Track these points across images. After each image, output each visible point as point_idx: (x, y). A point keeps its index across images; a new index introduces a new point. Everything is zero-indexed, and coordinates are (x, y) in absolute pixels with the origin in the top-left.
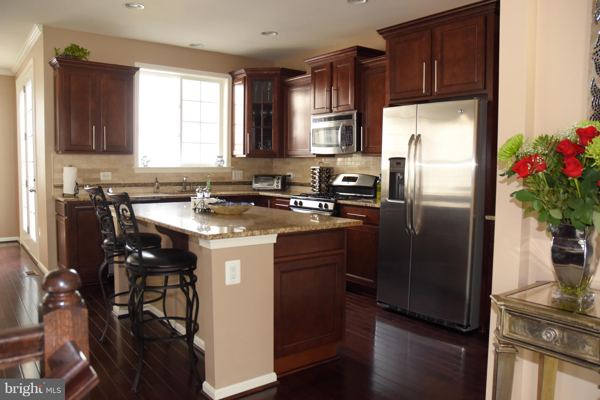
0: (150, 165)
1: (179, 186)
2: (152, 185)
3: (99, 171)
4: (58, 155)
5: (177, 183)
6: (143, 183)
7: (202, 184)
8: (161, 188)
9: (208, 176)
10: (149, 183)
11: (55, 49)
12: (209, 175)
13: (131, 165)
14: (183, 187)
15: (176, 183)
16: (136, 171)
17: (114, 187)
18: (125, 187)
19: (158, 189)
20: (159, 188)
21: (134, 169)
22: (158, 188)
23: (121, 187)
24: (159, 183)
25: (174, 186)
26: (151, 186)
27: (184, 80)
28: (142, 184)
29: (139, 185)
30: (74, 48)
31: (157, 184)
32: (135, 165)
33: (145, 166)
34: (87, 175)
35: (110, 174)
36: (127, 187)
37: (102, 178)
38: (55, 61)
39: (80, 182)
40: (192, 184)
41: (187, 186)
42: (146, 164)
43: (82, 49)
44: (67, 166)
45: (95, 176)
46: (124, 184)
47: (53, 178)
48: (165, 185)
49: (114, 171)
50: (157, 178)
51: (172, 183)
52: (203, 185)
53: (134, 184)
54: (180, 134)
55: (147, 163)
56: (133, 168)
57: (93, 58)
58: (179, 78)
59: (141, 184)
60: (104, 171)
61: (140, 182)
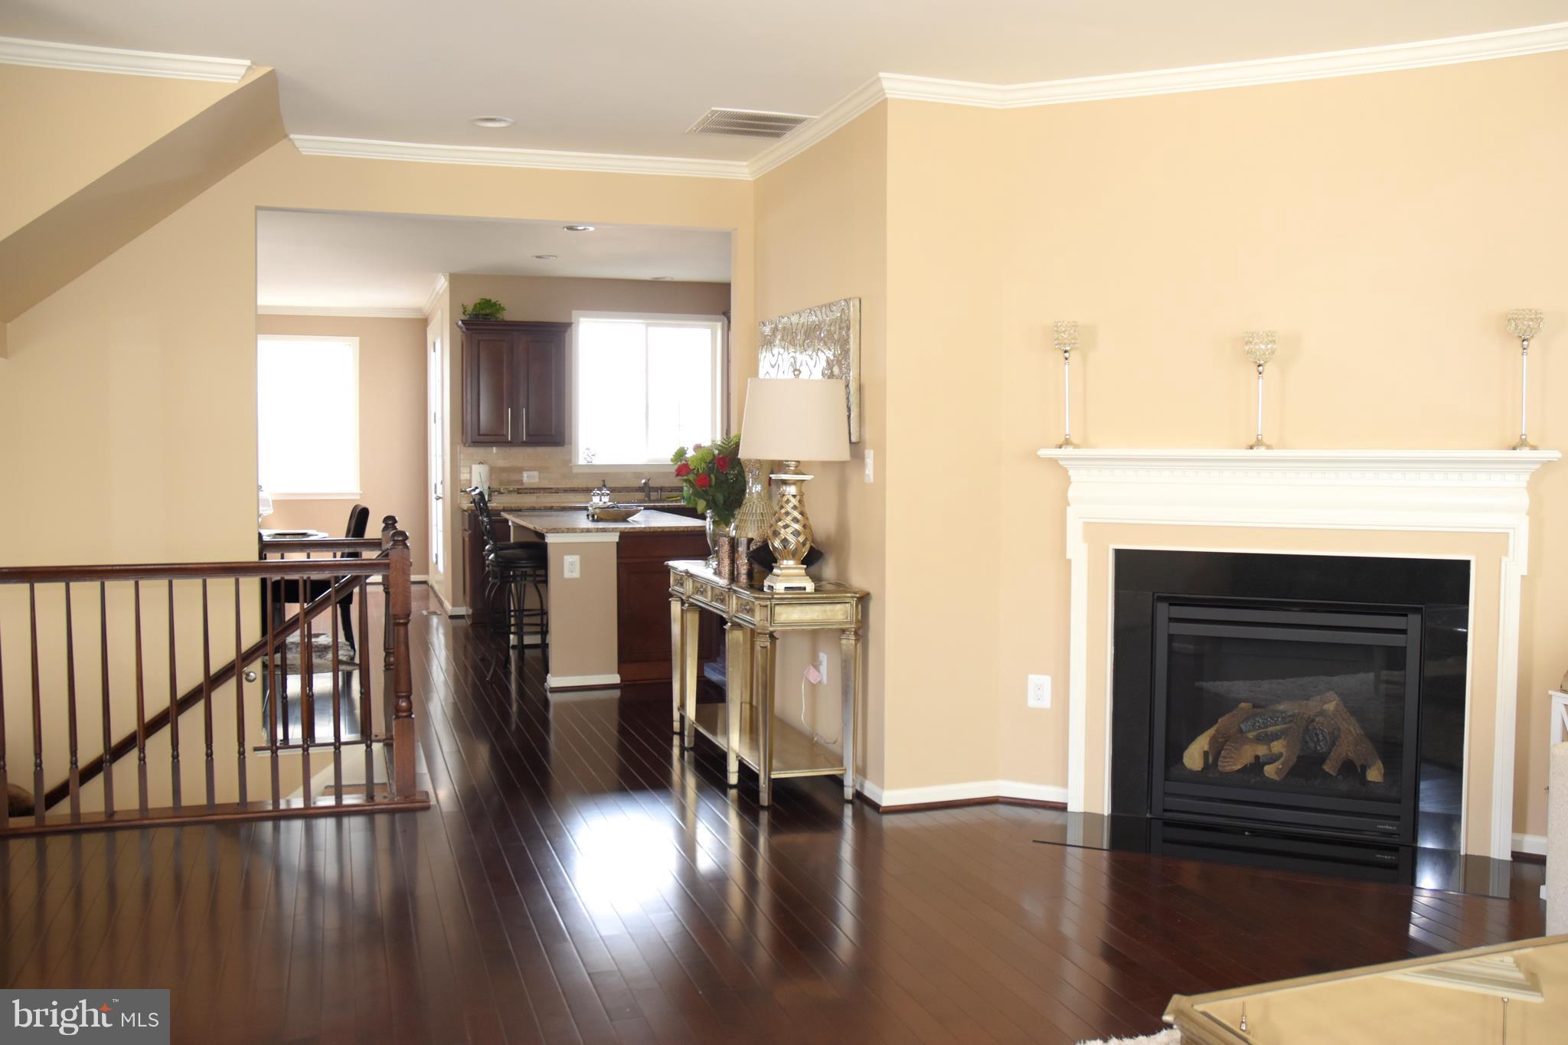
0: (596, 462)
1: (640, 491)
3: (520, 470)
4: (465, 449)
5: (637, 488)
6: (586, 488)
10: (594, 488)
11: (463, 305)
13: (568, 462)
14: (644, 493)
16: (575, 471)
17: (542, 492)
18: (558, 492)
21: (571, 467)
23: (552, 493)
24: (610, 488)
25: (632, 491)
27: (651, 329)
28: (584, 489)
29: (580, 490)
30: (486, 303)
32: (573, 461)
33: (587, 462)
34: (504, 476)
35: (536, 473)
36: (561, 493)
37: (525, 479)
38: (460, 323)
39: (495, 486)
40: (659, 489)
41: (651, 493)
42: (589, 459)
43: (495, 304)
44: (475, 464)
45: (515, 477)
46: (558, 489)
47: (460, 480)
48: (617, 490)
49: (540, 469)
50: (604, 481)
51: (629, 487)
53: (573, 489)
55: (591, 458)
56: (571, 464)
57: (509, 315)
58: (641, 327)
59: (582, 488)
60: (527, 470)
61: (581, 486)
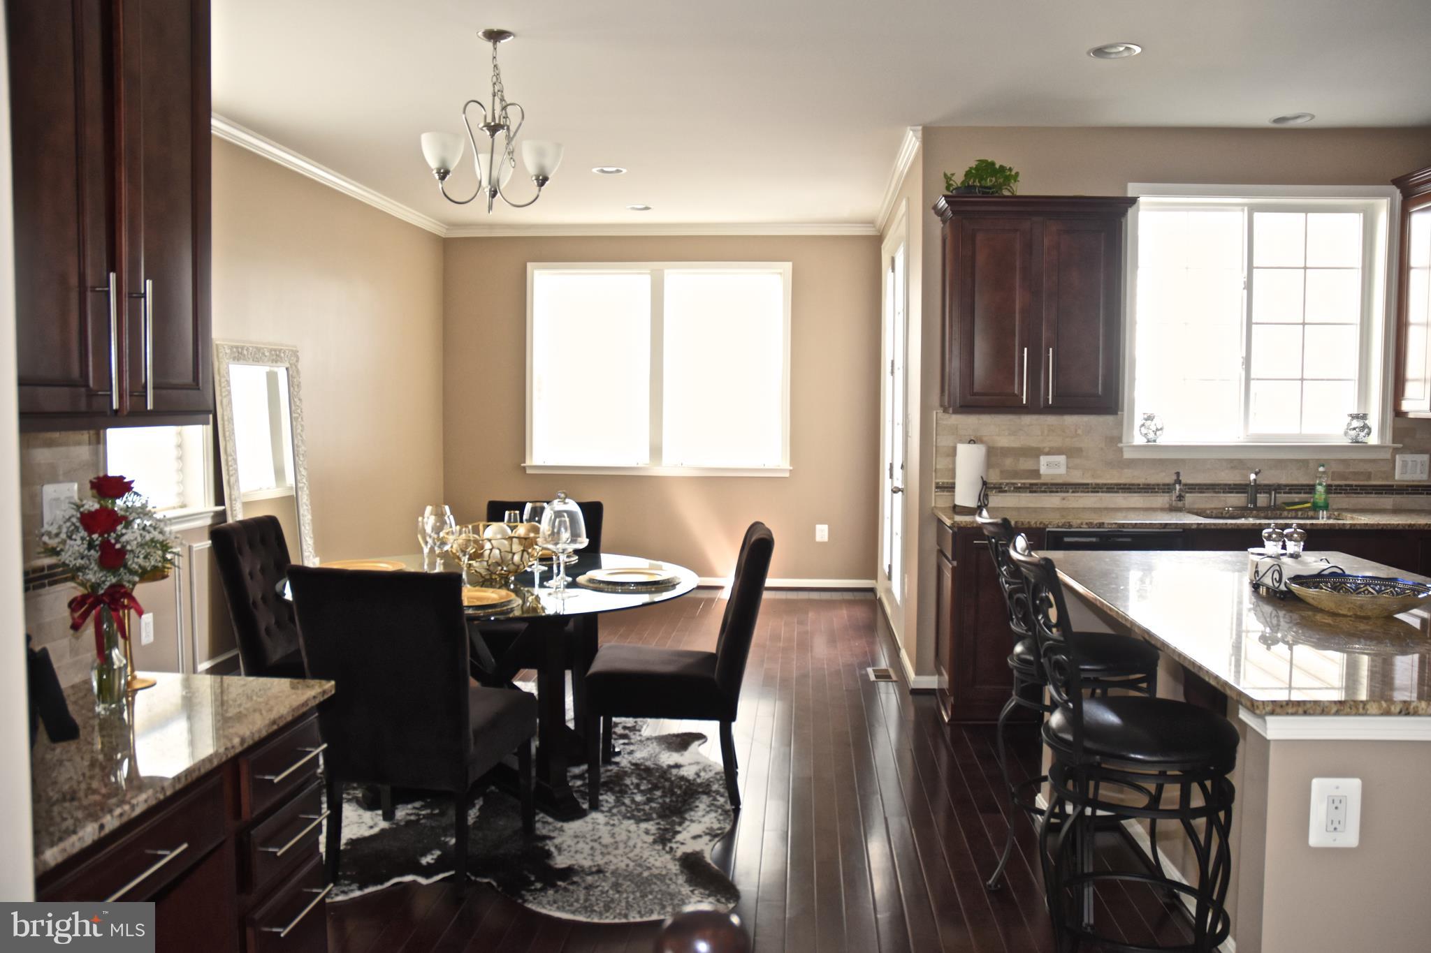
0: (1162, 440)
1: (1237, 493)
2: (1166, 488)
3: (1036, 453)
4: (947, 416)
5: (1232, 487)
6: (1144, 484)
7: (1302, 489)
8: (1190, 498)
9: (1321, 469)
10: (1158, 485)
11: (945, 175)
12: (1323, 466)
13: (1115, 440)
14: (1248, 497)
15: (1230, 485)
16: (1127, 455)
17: (1071, 491)
18: (1098, 492)
19: (1180, 500)
20: (1183, 497)
21: (1121, 450)
22: (1180, 498)
23: (1088, 492)
24: (1185, 485)
25: (1224, 492)
26: (1163, 492)
27: (1257, 215)
28: (1141, 486)
29: (1134, 489)
30: (986, 168)
31: (1178, 487)
32: (1124, 440)
33: (1148, 441)
34: (1009, 462)
35: (1062, 459)
36: (1102, 492)
37: (1043, 470)
38: (942, 203)
39: (994, 478)
40: (1275, 490)
41: (1258, 495)
42: (1151, 436)
43: (1002, 168)
44: (963, 443)
45: (1025, 464)
46: (1097, 484)
47: (936, 469)
48: (1199, 489)
49: (1071, 453)
50: (1178, 473)
51: (1219, 485)
52: (1305, 493)
53: (1122, 486)
54: (1244, 355)
55: (1155, 434)
56: (1120, 445)
57: (1024, 188)
58: (1243, 210)
59: (1139, 485)
60: (1048, 454)
61: (1136, 481)
